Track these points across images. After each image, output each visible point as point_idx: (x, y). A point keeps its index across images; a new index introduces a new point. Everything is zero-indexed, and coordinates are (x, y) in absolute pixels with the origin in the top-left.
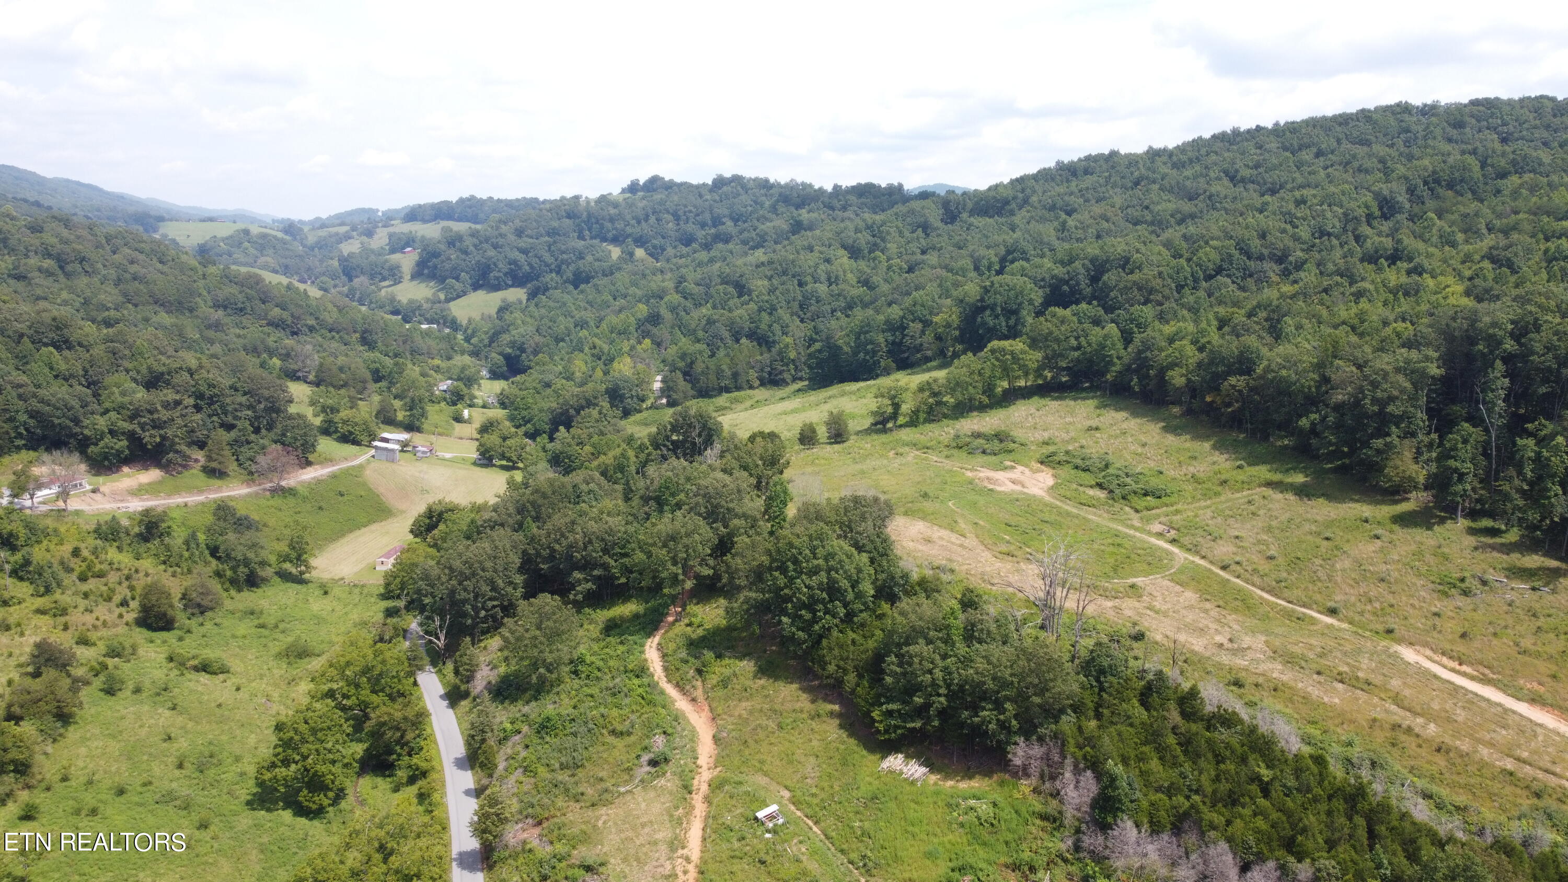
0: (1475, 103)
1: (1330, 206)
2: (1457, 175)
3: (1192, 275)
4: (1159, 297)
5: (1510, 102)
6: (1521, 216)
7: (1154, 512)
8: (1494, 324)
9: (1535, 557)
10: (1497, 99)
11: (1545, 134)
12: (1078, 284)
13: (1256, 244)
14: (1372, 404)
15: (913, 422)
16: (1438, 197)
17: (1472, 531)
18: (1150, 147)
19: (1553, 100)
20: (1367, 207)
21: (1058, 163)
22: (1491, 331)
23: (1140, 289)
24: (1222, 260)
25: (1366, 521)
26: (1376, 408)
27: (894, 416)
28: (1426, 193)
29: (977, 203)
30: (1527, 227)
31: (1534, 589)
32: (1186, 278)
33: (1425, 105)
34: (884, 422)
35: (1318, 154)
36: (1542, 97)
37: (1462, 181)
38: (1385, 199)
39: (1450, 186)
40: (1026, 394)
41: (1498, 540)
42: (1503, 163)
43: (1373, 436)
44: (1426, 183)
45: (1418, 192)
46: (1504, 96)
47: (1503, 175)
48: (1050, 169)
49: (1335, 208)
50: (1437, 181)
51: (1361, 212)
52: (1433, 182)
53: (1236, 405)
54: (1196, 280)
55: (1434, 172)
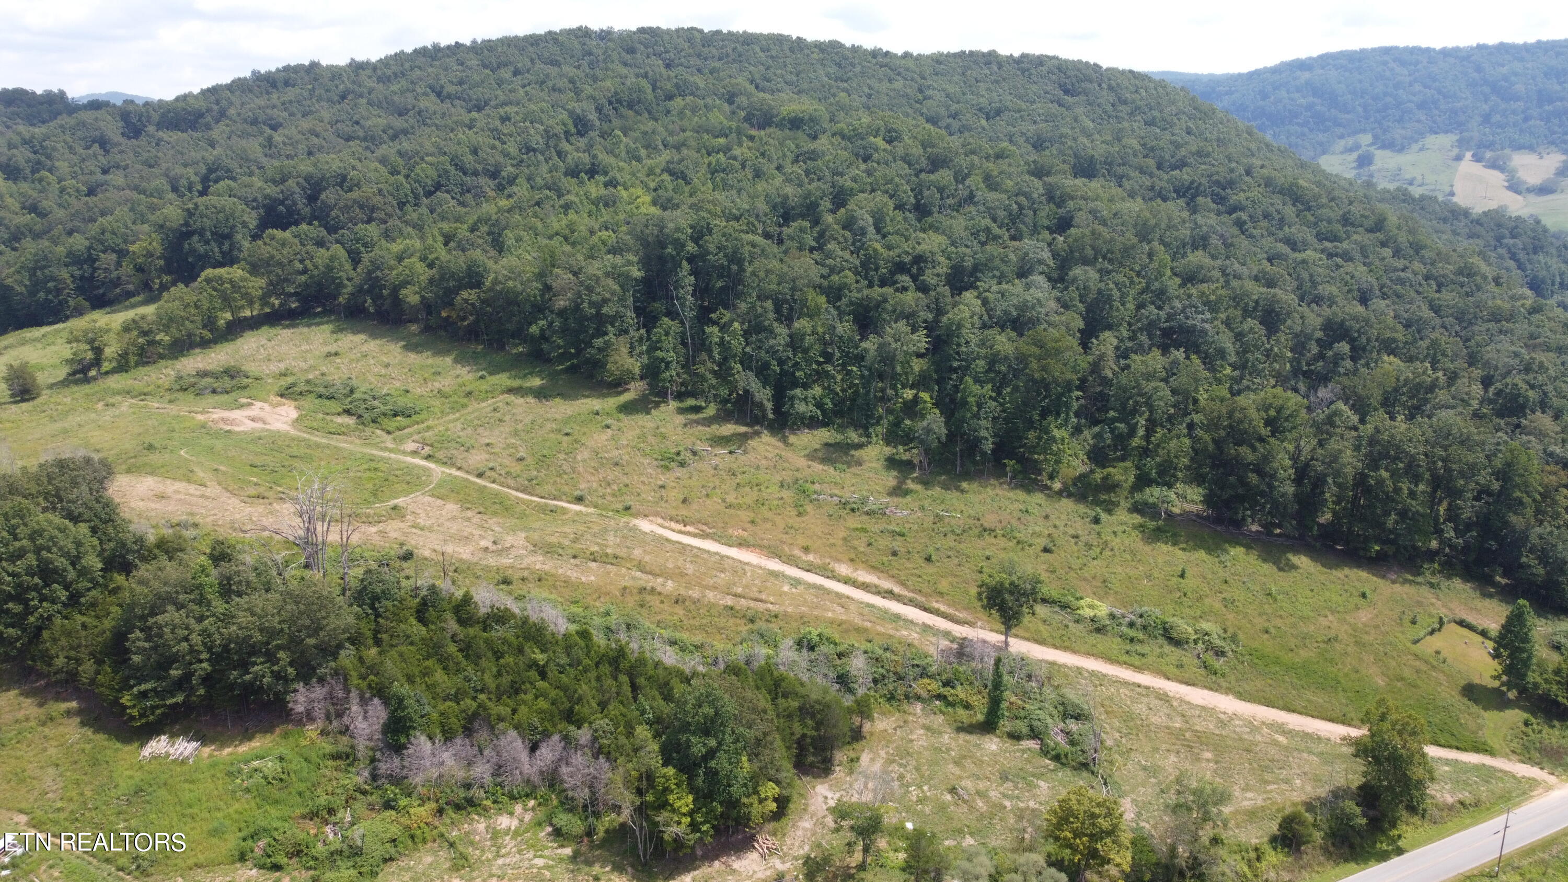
0: (642, 31)
1: (531, 123)
2: (634, 96)
3: (412, 192)
4: (382, 215)
5: (668, 32)
6: (688, 134)
7: (406, 431)
8: (678, 230)
9: (729, 426)
10: (658, 28)
11: (698, 62)
12: (295, 204)
13: (469, 159)
14: (590, 308)
15: (122, 366)
16: (621, 116)
17: (681, 411)
18: (353, 60)
19: (701, 31)
20: (564, 124)
21: (254, 72)
22: (676, 236)
23: (361, 207)
24: (439, 176)
25: (597, 414)
26: (593, 311)
27: (97, 362)
28: (612, 113)
29: (163, 115)
30: (693, 143)
31: (731, 453)
32: (406, 195)
33: (602, 31)
34: (84, 370)
35: (516, 73)
36: (692, 28)
37: (639, 102)
38: (578, 117)
39: (630, 106)
40: (254, 324)
41: (701, 416)
42: (669, 86)
43: (594, 336)
44: (610, 103)
45: (605, 111)
46: (664, 26)
47: (670, 97)
48: (245, 79)
49: (537, 125)
50: (619, 102)
51: (559, 129)
52: (616, 101)
53: (471, 318)
54: (416, 197)
55: (616, 93)
